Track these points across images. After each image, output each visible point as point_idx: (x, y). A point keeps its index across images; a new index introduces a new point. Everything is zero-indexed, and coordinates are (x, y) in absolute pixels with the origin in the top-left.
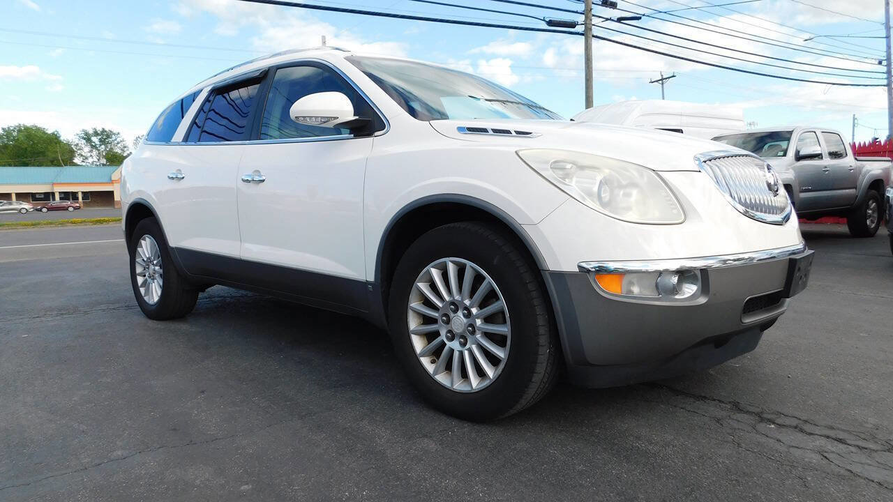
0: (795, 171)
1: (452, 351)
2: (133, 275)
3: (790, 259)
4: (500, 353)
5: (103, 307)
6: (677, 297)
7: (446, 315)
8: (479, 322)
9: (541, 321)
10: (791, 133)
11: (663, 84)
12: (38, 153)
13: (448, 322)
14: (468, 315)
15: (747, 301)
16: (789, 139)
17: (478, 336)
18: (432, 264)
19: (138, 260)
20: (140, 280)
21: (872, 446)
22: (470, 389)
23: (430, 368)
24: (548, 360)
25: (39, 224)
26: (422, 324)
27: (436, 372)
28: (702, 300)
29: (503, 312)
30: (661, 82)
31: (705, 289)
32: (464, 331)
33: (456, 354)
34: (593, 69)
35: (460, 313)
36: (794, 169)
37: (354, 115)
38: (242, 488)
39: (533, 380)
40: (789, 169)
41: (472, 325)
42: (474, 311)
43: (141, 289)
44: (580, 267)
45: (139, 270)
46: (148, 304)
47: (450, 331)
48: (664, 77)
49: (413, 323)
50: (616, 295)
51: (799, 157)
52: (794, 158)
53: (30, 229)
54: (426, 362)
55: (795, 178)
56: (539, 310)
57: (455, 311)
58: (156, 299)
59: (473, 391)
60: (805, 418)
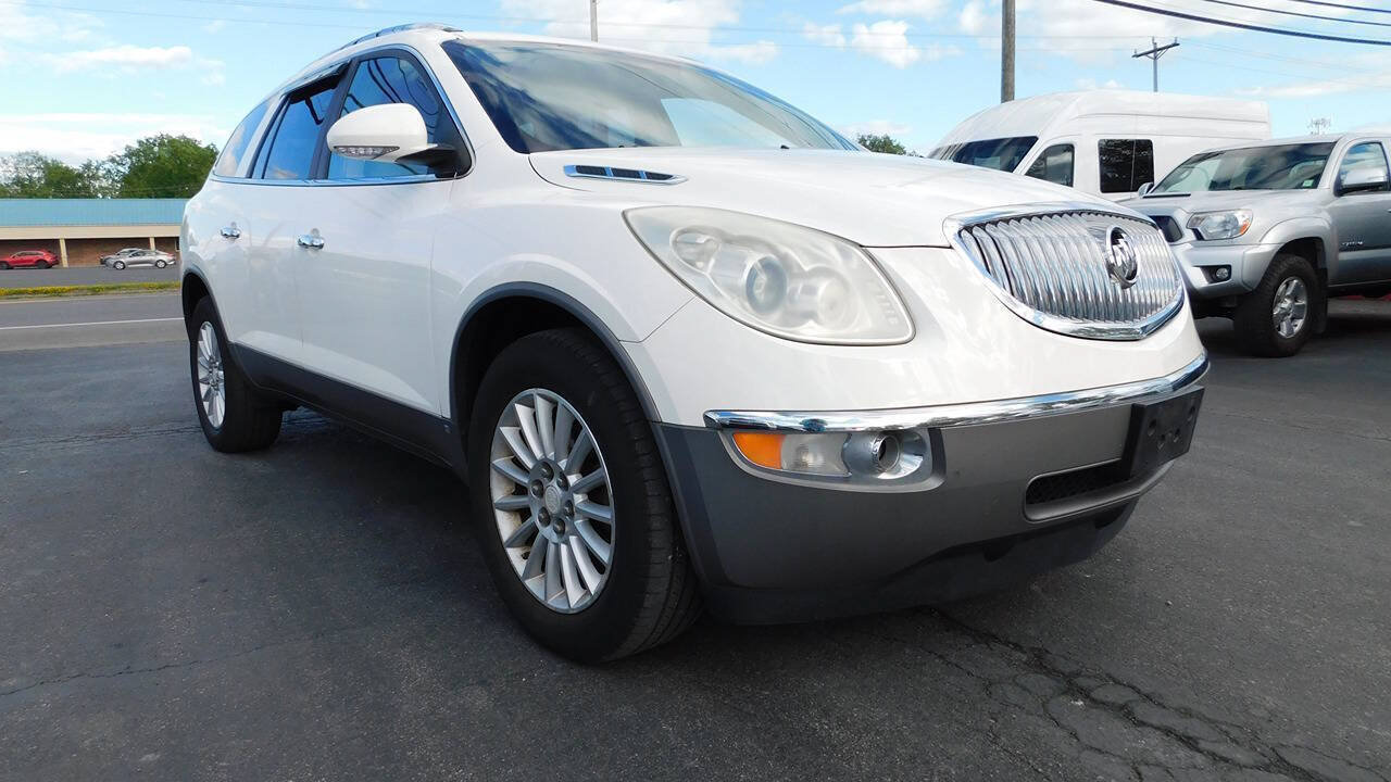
0: (1333, 217)
1: (546, 542)
2: (196, 383)
3: (1133, 405)
4: (604, 555)
5: (165, 426)
6: (884, 476)
7: (539, 483)
8: (579, 499)
9: (655, 506)
10: (1331, 146)
11: (1155, 58)
12: (187, 178)
13: (541, 493)
14: (565, 485)
15: (1032, 484)
16: (1326, 158)
17: (578, 522)
18: (516, 398)
19: (200, 359)
20: (204, 389)
21: (1241, 756)
22: (566, 607)
23: (520, 566)
24: (672, 573)
25: (168, 286)
26: (513, 494)
27: (528, 574)
28: (933, 483)
29: (603, 486)
30: (1152, 55)
31: (938, 464)
32: (560, 513)
33: (552, 548)
34: (1017, 34)
35: (554, 483)
36: (1330, 211)
37: (429, 142)
38: (144, 759)
39: (646, 604)
40: (1319, 211)
41: (570, 503)
42: (573, 479)
43: (205, 403)
44: (706, 418)
45: (202, 375)
46: (214, 428)
47: (544, 510)
48: (1159, 47)
49: (499, 493)
50: (770, 472)
51: (1341, 190)
52: (1332, 190)
53: (156, 295)
54: (514, 555)
55: (1331, 226)
56: (651, 489)
57: (551, 477)
58: (221, 420)
59: (571, 612)
60: (1146, 690)
